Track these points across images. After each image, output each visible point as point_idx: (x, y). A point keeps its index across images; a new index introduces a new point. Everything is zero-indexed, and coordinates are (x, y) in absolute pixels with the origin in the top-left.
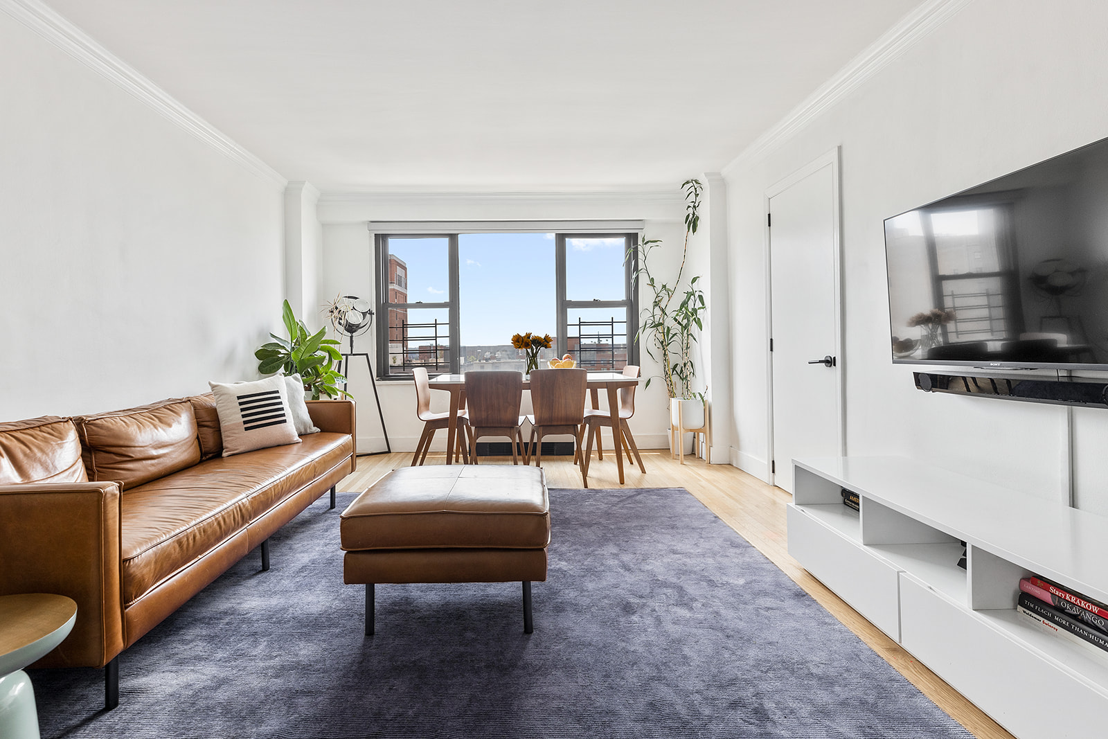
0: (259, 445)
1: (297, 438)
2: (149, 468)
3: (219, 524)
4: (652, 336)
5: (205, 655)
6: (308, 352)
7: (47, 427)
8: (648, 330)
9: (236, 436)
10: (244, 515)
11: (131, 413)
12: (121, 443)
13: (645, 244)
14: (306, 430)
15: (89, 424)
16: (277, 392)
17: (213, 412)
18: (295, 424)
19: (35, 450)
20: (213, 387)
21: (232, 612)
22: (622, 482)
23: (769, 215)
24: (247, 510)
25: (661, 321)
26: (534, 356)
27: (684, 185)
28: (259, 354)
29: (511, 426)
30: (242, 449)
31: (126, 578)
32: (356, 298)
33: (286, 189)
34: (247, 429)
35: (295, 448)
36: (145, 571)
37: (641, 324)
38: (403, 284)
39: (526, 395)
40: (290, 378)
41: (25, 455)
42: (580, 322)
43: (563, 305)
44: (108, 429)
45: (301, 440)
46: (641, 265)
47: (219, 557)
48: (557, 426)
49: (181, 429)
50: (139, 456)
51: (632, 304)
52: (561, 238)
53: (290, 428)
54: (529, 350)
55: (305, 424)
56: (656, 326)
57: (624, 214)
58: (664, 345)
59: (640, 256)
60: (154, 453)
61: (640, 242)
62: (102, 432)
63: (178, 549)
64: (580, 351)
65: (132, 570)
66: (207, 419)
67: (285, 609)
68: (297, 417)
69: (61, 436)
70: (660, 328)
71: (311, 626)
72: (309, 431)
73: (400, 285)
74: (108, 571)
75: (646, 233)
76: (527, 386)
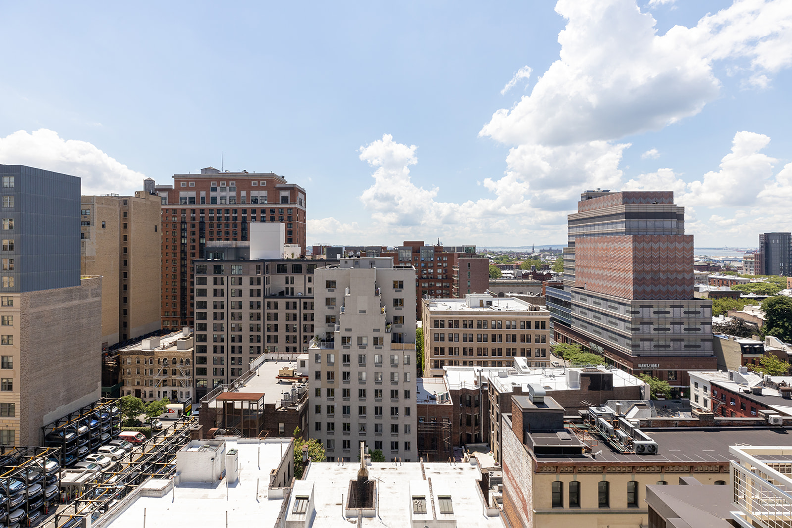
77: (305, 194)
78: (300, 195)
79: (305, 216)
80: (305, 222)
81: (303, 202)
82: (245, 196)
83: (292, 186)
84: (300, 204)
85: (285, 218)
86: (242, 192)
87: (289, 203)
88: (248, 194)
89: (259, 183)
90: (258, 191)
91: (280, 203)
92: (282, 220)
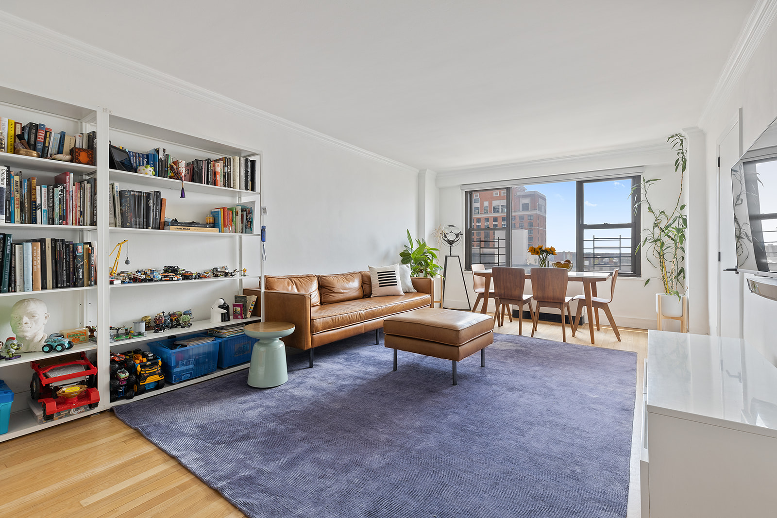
0: (385, 294)
1: (402, 293)
2: (340, 297)
3: (349, 317)
4: (652, 249)
5: (341, 362)
6: (419, 254)
7: (308, 277)
8: (648, 244)
9: (377, 290)
10: (362, 318)
11: (337, 276)
12: (331, 286)
13: (646, 182)
14: (409, 290)
15: (321, 278)
16: (394, 271)
17: (369, 278)
18: (402, 286)
19: (303, 284)
20: (370, 268)
21: (358, 354)
22: (593, 342)
23: (719, 158)
24: (363, 315)
25: (659, 238)
26: (544, 260)
27: (669, 138)
28: (402, 255)
29: (518, 300)
30: (378, 295)
31: (312, 325)
32: (454, 226)
33: (419, 174)
34: (380, 286)
35: (401, 297)
36: (319, 325)
37: (642, 239)
38: (543, 210)
39: (528, 283)
40: (405, 266)
41: (300, 285)
42: (594, 239)
43: (581, 227)
44: (327, 280)
45: (404, 294)
46: (643, 197)
47: (350, 330)
48: (550, 302)
49: (355, 284)
50: (336, 291)
51: (635, 226)
52: (580, 185)
53: (400, 288)
54: (541, 256)
55: (408, 287)
56: (655, 241)
57: (629, 163)
58: (661, 255)
59: (642, 191)
60: (342, 291)
61: (642, 182)
62: (325, 281)
63: (331, 321)
64: (594, 258)
65: (314, 323)
66: (367, 281)
67: (374, 357)
68: (403, 283)
69: (312, 281)
70: (659, 243)
71: (379, 363)
72: (410, 291)
73: (541, 211)
74: (306, 321)
75: (646, 176)
76: (528, 277)
77: (545, 200)
78: (541, 201)
79: (546, 222)
80: (546, 229)
81: (543, 209)
82: (488, 206)
83: (533, 193)
84: (541, 210)
85: (526, 225)
86: (485, 202)
87: (530, 209)
88: (490, 204)
89: (500, 193)
90: (499, 201)
91: (521, 210)
92: (522, 226)
